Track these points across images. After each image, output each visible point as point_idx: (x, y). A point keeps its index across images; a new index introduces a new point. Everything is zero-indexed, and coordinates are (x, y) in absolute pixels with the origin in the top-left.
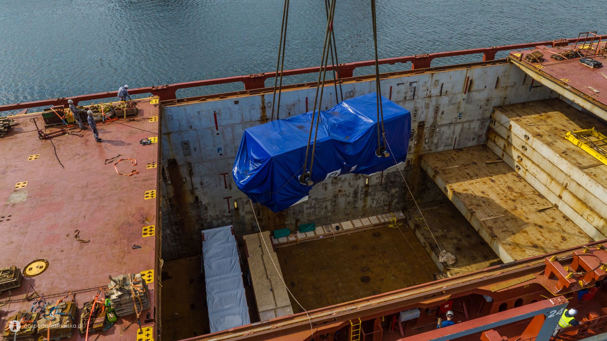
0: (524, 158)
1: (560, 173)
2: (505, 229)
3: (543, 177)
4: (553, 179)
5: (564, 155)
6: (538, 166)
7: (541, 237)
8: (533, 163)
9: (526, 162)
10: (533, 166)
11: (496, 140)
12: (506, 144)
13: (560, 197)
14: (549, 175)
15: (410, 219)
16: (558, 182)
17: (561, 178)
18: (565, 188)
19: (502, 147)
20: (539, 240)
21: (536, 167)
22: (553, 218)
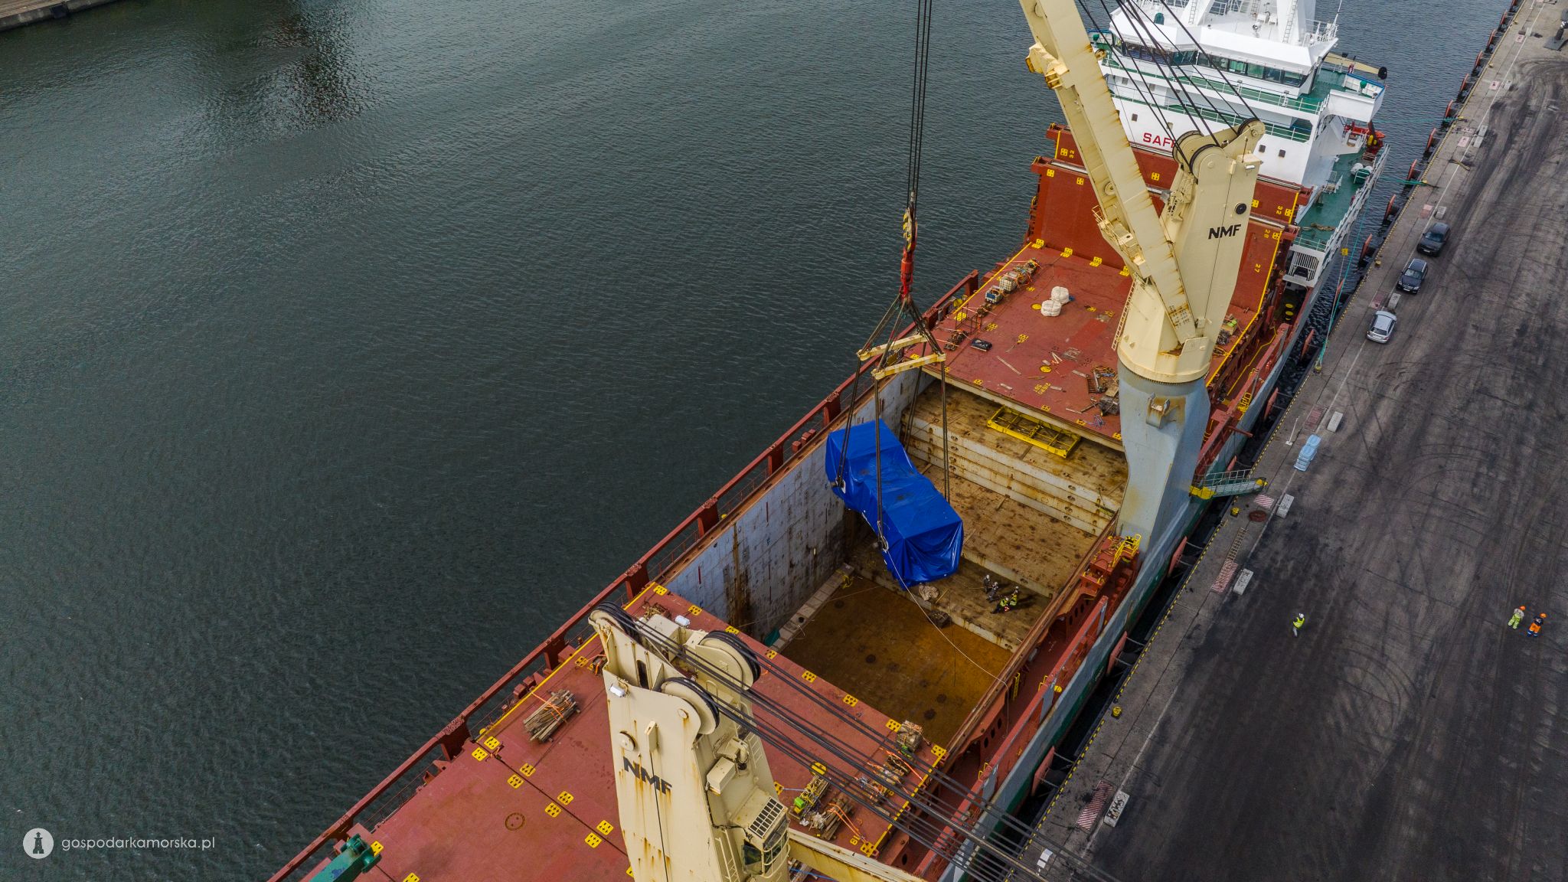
0: (958, 459)
1: (1002, 467)
2: (986, 543)
3: (986, 473)
4: (996, 473)
5: (999, 449)
6: (976, 463)
7: (1016, 537)
8: (970, 461)
9: (960, 462)
10: (971, 465)
11: (916, 444)
12: (931, 448)
13: (1010, 488)
14: (991, 470)
15: (861, 569)
16: (1002, 475)
17: (1005, 471)
18: (1012, 478)
19: (926, 450)
20: (1016, 540)
21: (975, 466)
22: (1013, 511)
